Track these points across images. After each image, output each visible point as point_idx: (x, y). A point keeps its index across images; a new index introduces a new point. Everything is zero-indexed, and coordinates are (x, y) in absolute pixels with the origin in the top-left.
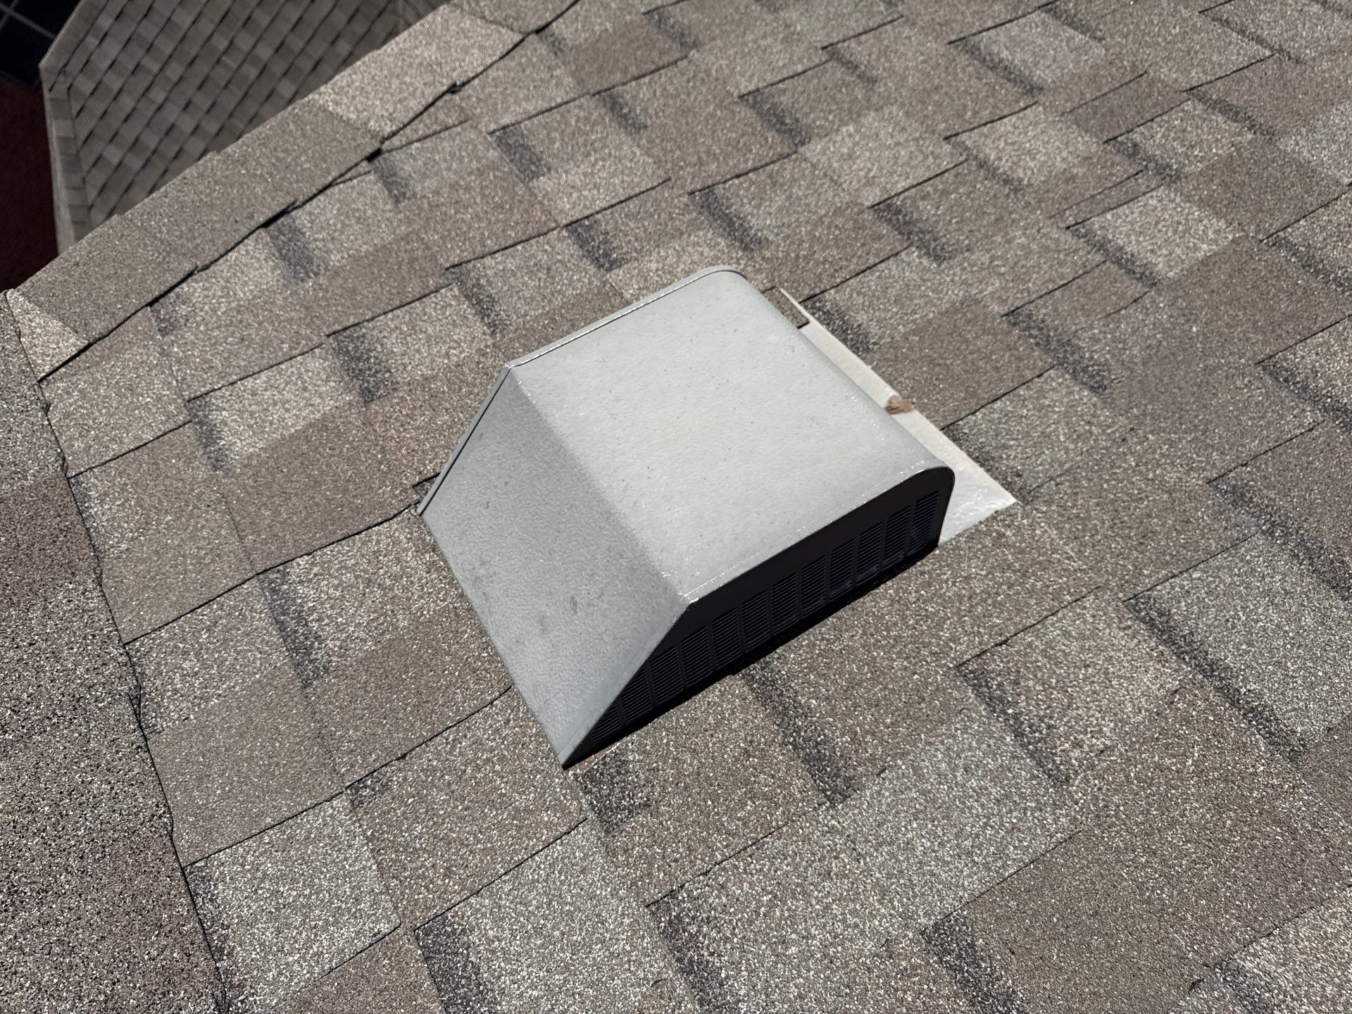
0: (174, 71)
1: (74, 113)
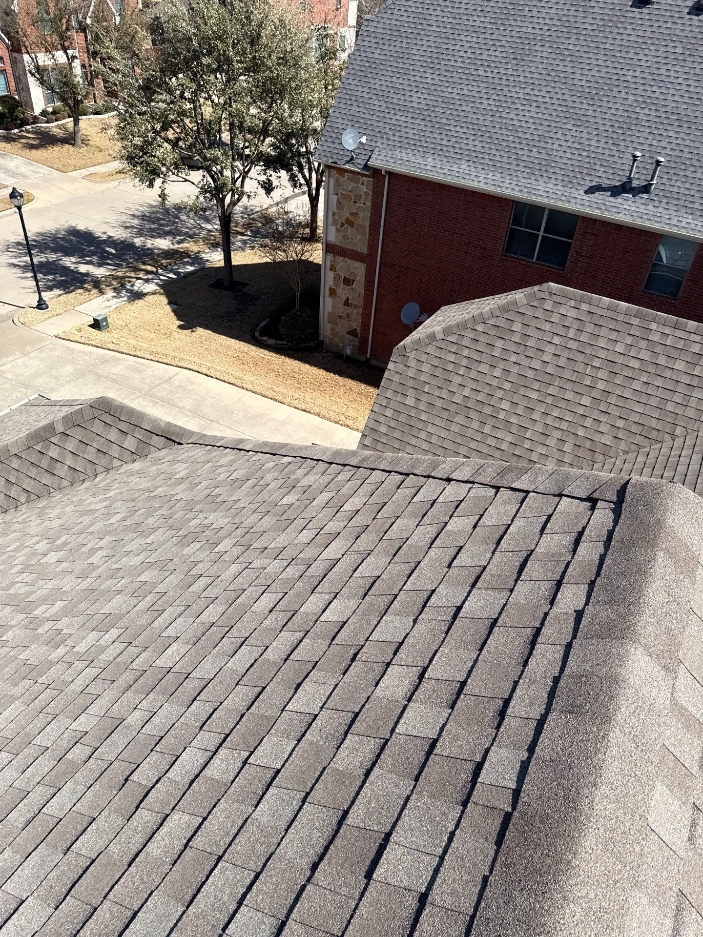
0: (572, 345)
1: (531, 304)
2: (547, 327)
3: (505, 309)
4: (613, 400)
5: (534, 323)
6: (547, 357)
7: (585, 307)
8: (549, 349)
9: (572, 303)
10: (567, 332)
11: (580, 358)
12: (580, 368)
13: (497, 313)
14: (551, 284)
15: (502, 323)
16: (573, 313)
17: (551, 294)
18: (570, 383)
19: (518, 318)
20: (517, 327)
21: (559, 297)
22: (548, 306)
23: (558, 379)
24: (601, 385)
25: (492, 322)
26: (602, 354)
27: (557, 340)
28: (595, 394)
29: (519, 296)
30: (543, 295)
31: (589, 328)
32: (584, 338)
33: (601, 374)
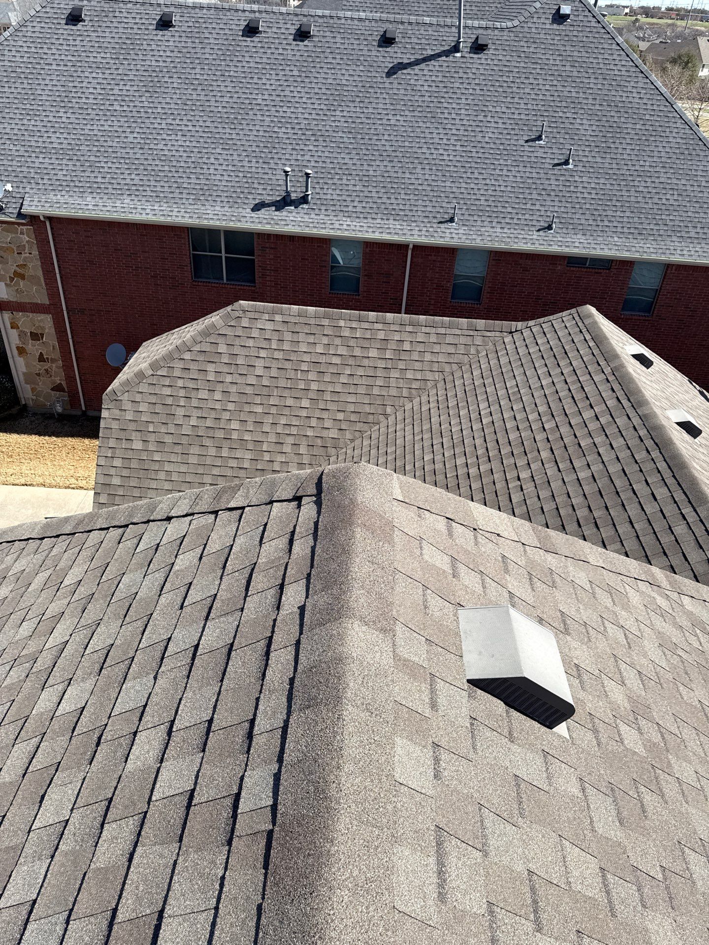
0: (277, 355)
1: (229, 324)
2: (250, 343)
3: (206, 333)
4: (328, 396)
5: (237, 342)
6: (259, 371)
7: (278, 318)
8: (259, 363)
9: (266, 317)
10: (270, 344)
11: (288, 365)
12: (292, 374)
13: (199, 339)
14: (242, 302)
15: (206, 347)
16: (269, 326)
17: (244, 311)
18: (287, 391)
19: (220, 340)
20: (222, 348)
21: (253, 313)
22: (245, 323)
23: (275, 390)
24: (314, 386)
25: (197, 348)
26: (306, 358)
27: (263, 354)
28: (312, 395)
29: (214, 318)
30: (237, 314)
31: (288, 336)
32: (286, 346)
33: (311, 376)
